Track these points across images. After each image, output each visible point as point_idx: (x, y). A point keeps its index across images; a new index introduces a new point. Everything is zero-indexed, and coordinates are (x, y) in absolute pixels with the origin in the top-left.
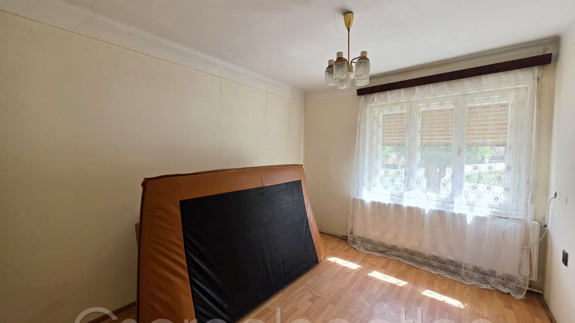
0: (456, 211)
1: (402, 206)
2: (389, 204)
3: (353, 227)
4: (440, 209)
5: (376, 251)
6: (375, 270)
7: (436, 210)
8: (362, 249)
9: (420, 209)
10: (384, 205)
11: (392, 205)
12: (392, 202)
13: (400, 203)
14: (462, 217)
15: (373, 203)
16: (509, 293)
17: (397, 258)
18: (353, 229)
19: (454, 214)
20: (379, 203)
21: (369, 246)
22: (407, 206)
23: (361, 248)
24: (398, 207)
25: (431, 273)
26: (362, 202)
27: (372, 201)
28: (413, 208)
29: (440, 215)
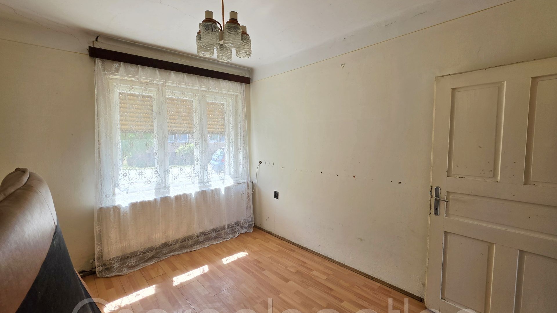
0: (213, 188)
1: (170, 197)
2: (155, 200)
3: (101, 250)
4: (203, 189)
5: (143, 262)
6: (173, 278)
7: (199, 191)
8: (125, 270)
9: (187, 194)
10: (149, 203)
11: (159, 200)
12: (159, 197)
13: (167, 195)
14: (217, 191)
15: (134, 206)
16: (246, 232)
17: (172, 254)
18: (102, 253)
19: (212, 190)
20: (142, 203)
21: (133, 261)
22: (174, 196)
23: (123, 270)
24: (165, 200)
25: (205, 247)
26: (116, 209)
27: (132, 203)
28: (180, 196)
29: (203, 194)
